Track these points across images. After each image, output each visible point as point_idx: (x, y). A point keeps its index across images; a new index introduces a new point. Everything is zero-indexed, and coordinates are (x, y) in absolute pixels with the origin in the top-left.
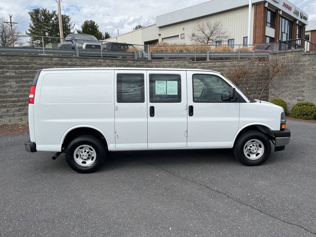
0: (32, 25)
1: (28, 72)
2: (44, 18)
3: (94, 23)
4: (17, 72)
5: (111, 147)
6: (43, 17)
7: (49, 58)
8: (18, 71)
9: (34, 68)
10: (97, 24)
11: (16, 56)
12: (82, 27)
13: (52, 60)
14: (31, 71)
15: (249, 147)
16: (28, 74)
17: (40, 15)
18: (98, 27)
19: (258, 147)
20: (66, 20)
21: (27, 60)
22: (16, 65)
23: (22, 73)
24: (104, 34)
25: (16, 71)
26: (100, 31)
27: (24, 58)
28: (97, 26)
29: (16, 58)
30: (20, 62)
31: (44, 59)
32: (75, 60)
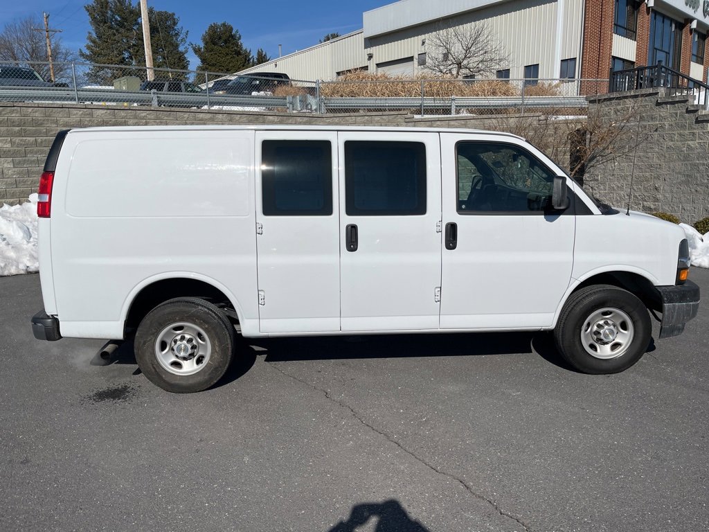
0: (94, 36)
1: (39, 141)
2: (119, 19)
3: (232, 29)
4: (15, 142)
5: (249, 327)
6: (117, 17)
7: (85, 110)
8: (17, 140)
9: (52, 133)
10: (237, 32)
11: (14, 107)
12: (204, 39)
13: (91, 115)
14: (45, 140)
15: (595, 328)
16: (41, 145)
17: (112, 11)
18: (239, 38)
19: (617, 329)
20: (169, 23)
21: (37, 114)
22: (14, 126)
23: (27, 145)
24: (254, 55)
25: (14, 139)
26: (244, 48)
27: (30, 110)
28: (238, 36)
29: (12, 112)
30: (21, 120)
31: (75, 111)
32: (143, 115)
